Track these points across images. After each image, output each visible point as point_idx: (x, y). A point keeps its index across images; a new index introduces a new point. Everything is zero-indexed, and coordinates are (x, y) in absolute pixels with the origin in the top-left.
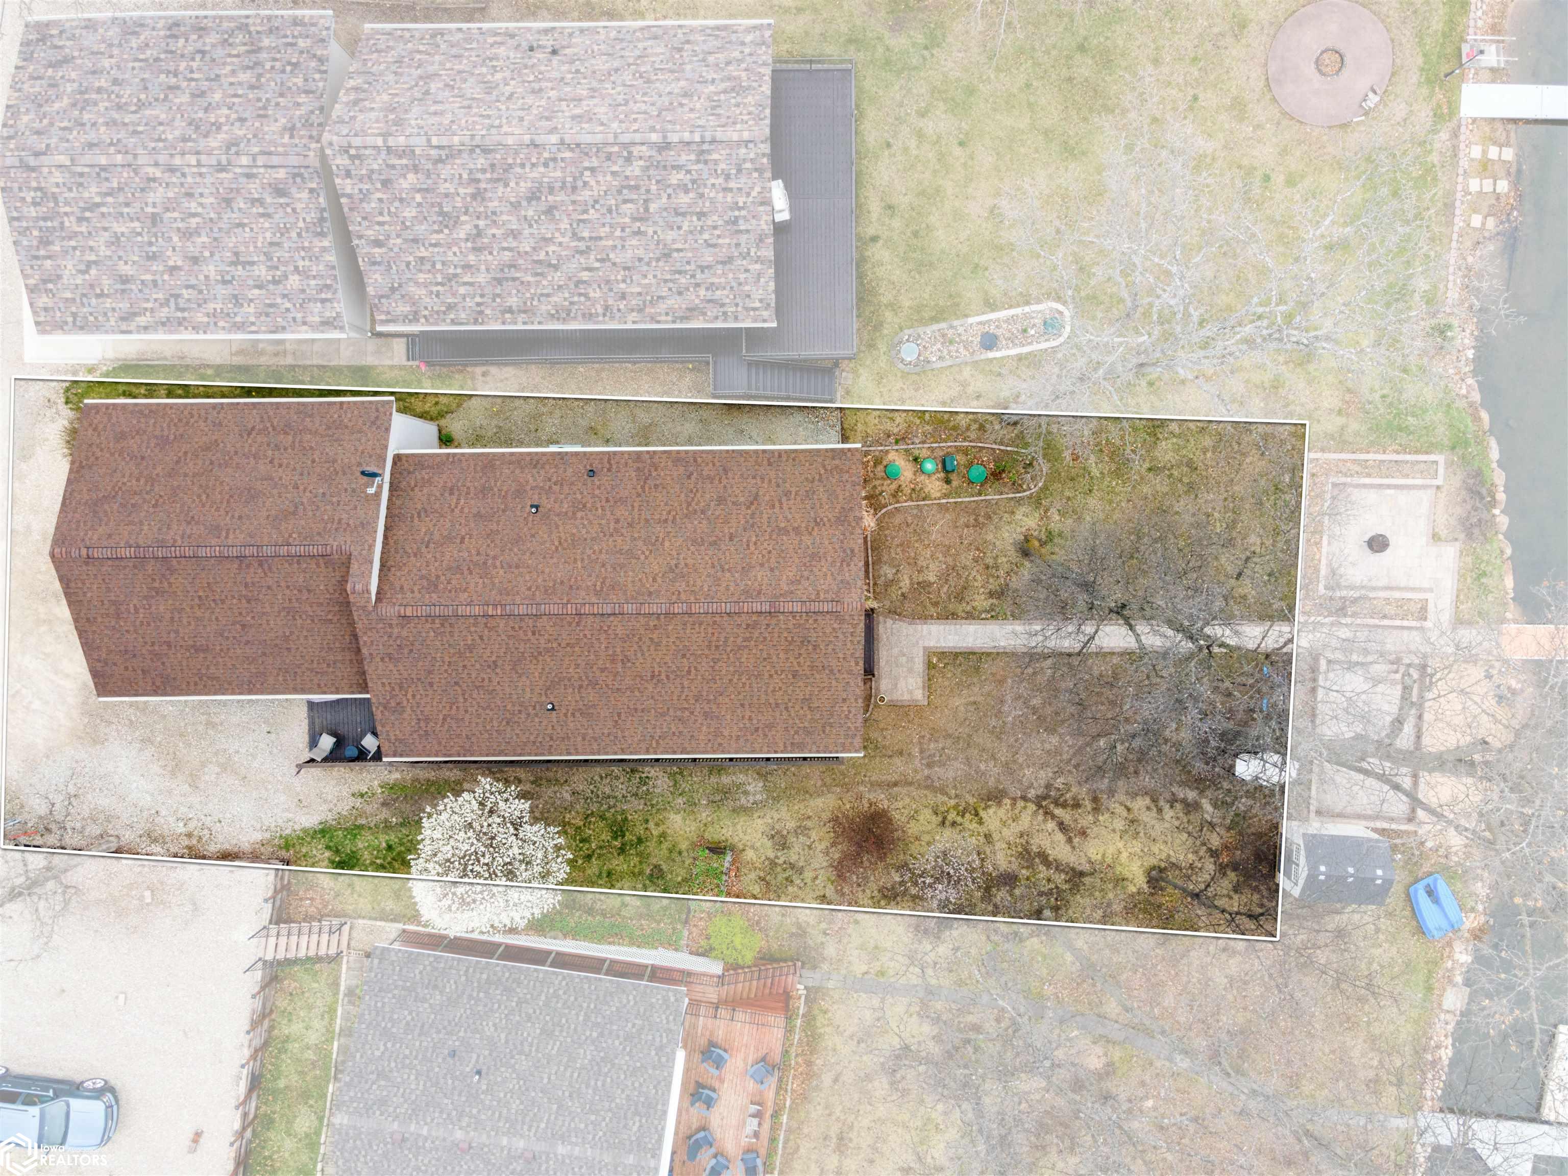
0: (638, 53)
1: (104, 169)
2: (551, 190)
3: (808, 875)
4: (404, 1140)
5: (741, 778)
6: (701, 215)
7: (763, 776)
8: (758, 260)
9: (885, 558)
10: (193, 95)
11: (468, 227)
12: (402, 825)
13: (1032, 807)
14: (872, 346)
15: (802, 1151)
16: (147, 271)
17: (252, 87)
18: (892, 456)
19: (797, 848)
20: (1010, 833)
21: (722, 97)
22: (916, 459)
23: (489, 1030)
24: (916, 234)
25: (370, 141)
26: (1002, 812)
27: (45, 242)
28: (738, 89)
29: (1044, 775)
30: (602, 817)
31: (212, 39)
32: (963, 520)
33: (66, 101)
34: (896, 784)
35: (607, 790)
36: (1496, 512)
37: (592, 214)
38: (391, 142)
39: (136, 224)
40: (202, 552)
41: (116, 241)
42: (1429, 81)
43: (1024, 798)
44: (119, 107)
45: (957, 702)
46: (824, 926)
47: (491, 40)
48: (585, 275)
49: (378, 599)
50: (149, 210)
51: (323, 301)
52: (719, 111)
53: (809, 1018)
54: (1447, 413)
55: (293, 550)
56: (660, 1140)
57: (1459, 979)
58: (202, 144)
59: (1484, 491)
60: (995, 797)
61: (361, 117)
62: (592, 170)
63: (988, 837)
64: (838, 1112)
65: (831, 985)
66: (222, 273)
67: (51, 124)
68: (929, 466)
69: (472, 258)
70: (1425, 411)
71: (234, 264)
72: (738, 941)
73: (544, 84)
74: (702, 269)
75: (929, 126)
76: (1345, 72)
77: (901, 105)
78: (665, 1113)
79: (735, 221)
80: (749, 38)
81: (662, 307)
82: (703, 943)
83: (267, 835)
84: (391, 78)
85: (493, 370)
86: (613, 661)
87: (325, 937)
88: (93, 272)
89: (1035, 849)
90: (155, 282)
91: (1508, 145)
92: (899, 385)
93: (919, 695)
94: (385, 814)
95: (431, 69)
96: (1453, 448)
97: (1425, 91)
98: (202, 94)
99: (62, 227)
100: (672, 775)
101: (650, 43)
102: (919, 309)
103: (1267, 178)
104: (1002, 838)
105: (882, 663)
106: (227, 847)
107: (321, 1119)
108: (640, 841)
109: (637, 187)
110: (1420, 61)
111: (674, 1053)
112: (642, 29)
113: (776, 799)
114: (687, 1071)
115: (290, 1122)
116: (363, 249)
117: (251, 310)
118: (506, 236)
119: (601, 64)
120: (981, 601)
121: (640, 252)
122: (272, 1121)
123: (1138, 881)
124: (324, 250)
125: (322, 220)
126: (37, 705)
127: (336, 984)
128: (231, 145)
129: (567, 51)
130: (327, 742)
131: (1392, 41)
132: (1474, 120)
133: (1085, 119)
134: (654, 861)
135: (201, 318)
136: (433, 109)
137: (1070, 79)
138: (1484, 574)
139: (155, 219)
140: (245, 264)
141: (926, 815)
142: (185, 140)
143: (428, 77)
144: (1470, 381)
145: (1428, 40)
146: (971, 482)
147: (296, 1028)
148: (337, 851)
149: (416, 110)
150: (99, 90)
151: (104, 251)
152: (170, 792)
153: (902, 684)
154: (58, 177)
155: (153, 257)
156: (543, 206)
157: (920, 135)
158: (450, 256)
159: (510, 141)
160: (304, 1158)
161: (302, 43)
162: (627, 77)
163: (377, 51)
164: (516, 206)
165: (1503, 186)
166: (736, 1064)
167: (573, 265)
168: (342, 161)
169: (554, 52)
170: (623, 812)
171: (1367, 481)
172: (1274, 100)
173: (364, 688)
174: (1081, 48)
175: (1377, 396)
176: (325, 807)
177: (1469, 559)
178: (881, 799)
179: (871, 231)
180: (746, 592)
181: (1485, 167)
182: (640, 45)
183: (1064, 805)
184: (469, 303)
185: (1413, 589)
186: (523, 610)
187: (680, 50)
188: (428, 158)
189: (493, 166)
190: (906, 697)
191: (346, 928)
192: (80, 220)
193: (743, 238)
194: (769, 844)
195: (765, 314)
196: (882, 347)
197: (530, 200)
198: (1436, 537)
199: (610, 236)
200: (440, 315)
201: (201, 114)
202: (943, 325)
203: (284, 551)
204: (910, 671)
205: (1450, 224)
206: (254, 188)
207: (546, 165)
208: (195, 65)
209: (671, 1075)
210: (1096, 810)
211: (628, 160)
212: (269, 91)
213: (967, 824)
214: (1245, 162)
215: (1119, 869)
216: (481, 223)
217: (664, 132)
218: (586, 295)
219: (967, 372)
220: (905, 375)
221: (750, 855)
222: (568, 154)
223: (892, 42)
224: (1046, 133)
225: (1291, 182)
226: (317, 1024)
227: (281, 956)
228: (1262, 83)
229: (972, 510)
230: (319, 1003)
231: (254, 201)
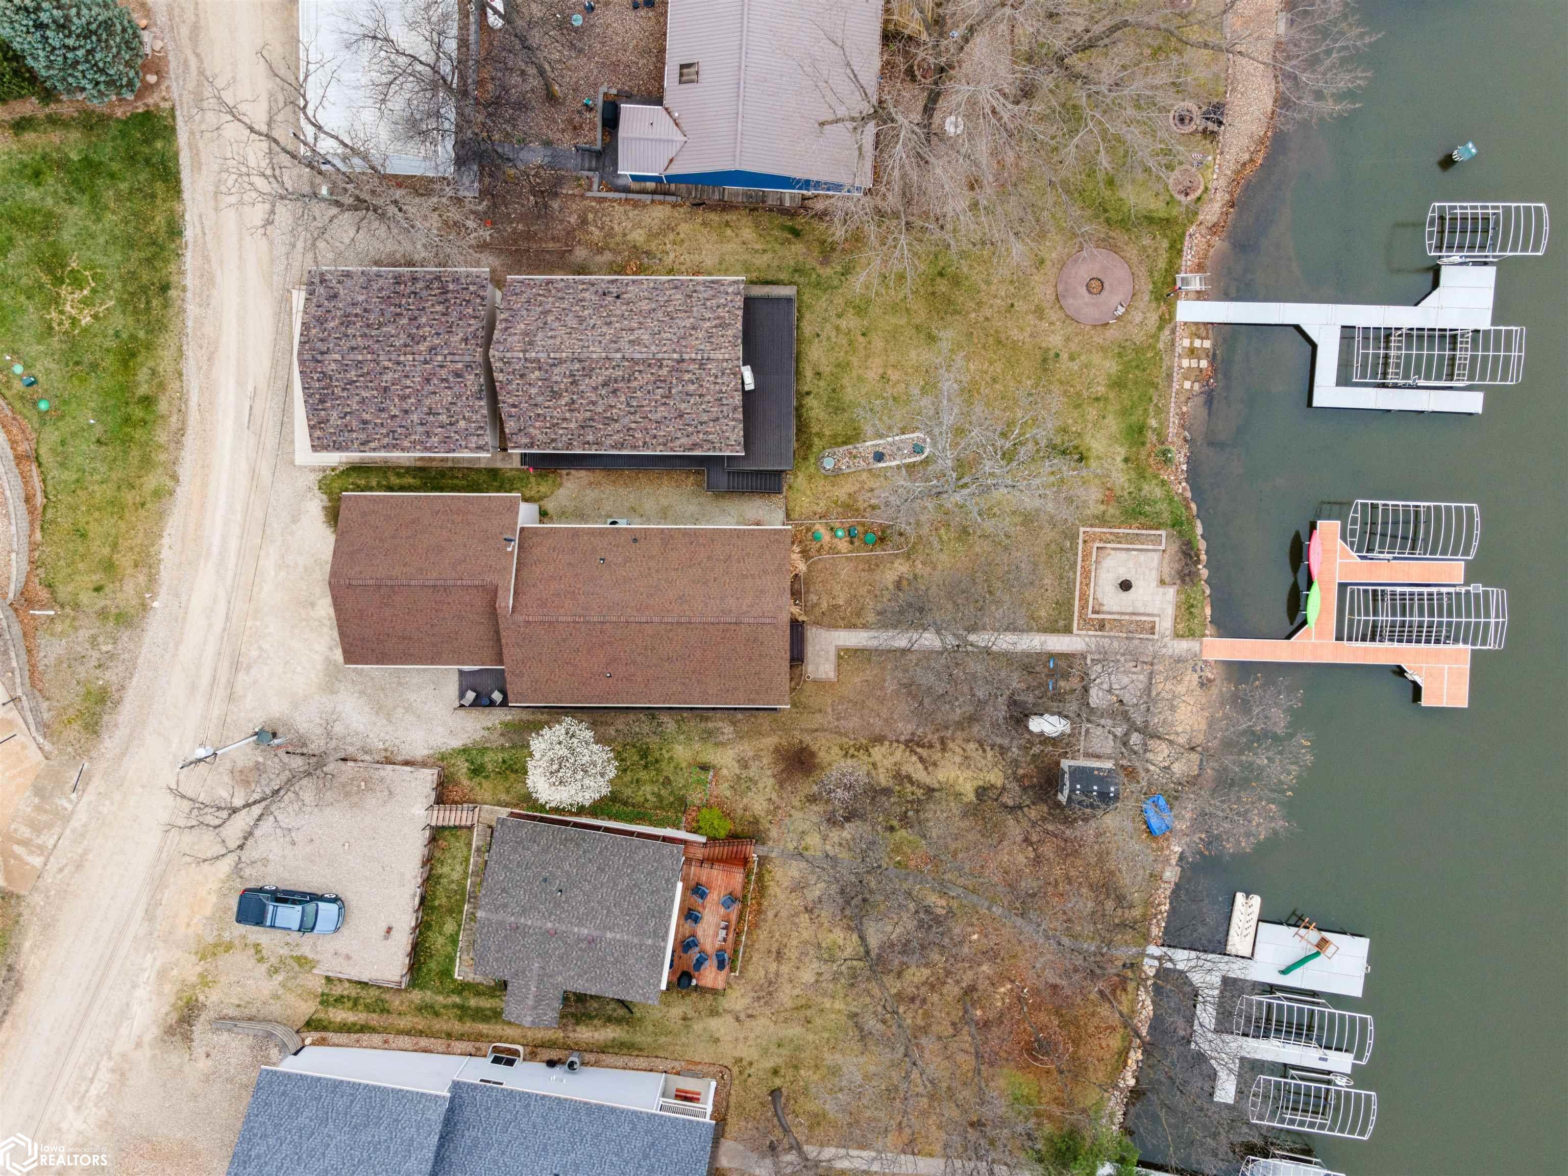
0: (666, 298)
1: (360, 362)
2: (616, 381)
3: (761, 785)
4: (518, 928)
5: (720, 724)
6: (701, 396)
7: (734, 724)
8: (734, 419)
9: (812, 589)
10: (410, 319)
11: (567, 399)
12: (512, 748)
13: (902, 747)
14: (805, 458)
15: (754, 959)
16: (378, 418)
17: (444, 314)
18: (817, 526)
19: (754, 769)
20: (888, 762)
21: (714, 330)
22: (832, 529)
23: (567, 867)
24: (834, 390)
25: (516, 354)
26: (883, 749)
27: (322, 401)
28: (723, 326)
29: (910, 727)
30: (634, 746)
31: (420, 285)
32: (861, 567)
33: (337, 321)
34: (816, 730)
35: (637, 729)
36: (1200, 567)
37: (639, 394)
38: (527, 355)
39: (375, 392)
40: (413, 583)
41: (363, 401)
42: (1157, 299)
43: (898, 741)
44: (368, 326)
45: (857, 680)
46: (770, 817)
47: (580, 287)
48: (633, 425)
49: (513, 612)
50: (384, 384)
51: (478, 435)
52: (712, 340)
53: (760, 877)
54: (1169, 504)
55: (464, 583)
56: (667, 932)
57: (1174, 862)
58: (416, 349)
59: (1193, 553)
60: (879, 739)
61: (509, 339)
62: (640, 372)
63: (874, 765)
64: (777, 935)
65: (773, 855)
66: (421, 419)
67: (329, 335)
68: (840, 533)
69: (568, 415)
70: (1156, 503)
71: (428, 414)
72: (716, 823)
73: (613, 319)
74: (701, 423)
75: (843, 324)
76: (1104, 293)
77: (826, 310)
78: (670, 916)
79: (721, 399)
80: (730, 290)
81: (678, 443)
82: (694, 824)
83: (431, 752)
84: (524, 312)
85: (573, 472)
86: (646, 649)
87: (465, 812)
88: (348, 418)
89: (904, 773)
90: (382, 424)
91: (1207, 338)
92: (823, 482)
93: (832, 675)
94: (502, 741)
95: (548, 307)
96: (1173, 526)
97: (1154, 304)
98: (415, 319)
99: (333, 393)
100: (677, 722)
101: (673, 291)
102: (835, 436)
103: (1057, 355)
104: (883, 766)
105: (809, 655)
106: (408, 758)
107: (460, 926)
108: (657, 761)
109: (665, 381)
110: (1151, 287)
111: (676, 882)
112: (669, 281)
113: (741, 738)
114: (683, 901)
115: (441, 927)
116: (505, 409)
117: (436, 439)
118: (588, 404)
119: (645, 305)
120: (871, 617)
121: (666, 414)
122: (431, 926)
123: (971, 797)
124: (481, 407)
125: (481, 390)
126: (299, 669)
127: (469, 844)
128: (432, 349)
129: (625, 296)
130: (471, 695)
131: (1133, 274)
132: (1185, 323)
133: (942, 318)
134: (665, 774)
135: (406, 444)
136: (550, 334)
137: (933, 293)
138: (1192, 606)
139: (386, 389)
140: (434, 414)
141: (836, 750)
142: (406, 346)
143: (546, 313)
144: (1184, 484)
145: (1156, 274)
146: (866, 544)
147: (445, 870)
148: (472, 763)
149: (540, 335)
150: (356, 315)
151: (355, 407)
152: (375, 724)
153: (821, 668)
154: (333, 366)
155: (382, 410)
156: (610, 389)
157: (837, 328)
158: (555, 413)
159: (594, 356)
160: (449, 949)
161: (472, 288)
162: (660, 314)
163: (516, 294)
164: (595, 389)
165: (1204, 364)
166: (714, 896)
167: (626, 421)
168: (499, 364)
169: (618, 297)
170: (647, 743)
171: (1119, 546)
172: (1061, 308)
173: (501, 662)
174: (941, 274)
175: (1125, 493)
176: (467, 735)
177: (1183, 596)
178: (807, 739)
179: (806, 389)
180: (722, 611)
181: (1192, 352)
182: (668, 293)
183: (923, 746)
184: (564, 438)
185: (1148, 615)
186: (596, 619)
187: (691, 297)
188: (547, 364)
189: (584, 369)
190: (824, 676)
191: (477, 810)
192: (343, 389)
193: (725, 408)
194: (736, 765)
195: (738, 448)
196: (812, 460)
197: (603, 386)
198: (1162, 582)
199: (649, 405)
200: (546, 444)
201: (414, 331)
202: (850, 447)
203: (459, 583)
204: (827, 660)
205: (1170, 386)
206: (443, 373)
207: (614, 368)
208: (410, 301)
209: (674, 895)
210: (944, 750)
211: (661, 367)
212: (454, 317)
213: (861, 757)
214: (1044, 345)
215: (957, 788)
216: (575, 397)
217: (681, 353)
218: (633, 436)
219: (864, 476)
220: (826, 477)
221: (725, 772)
222: (626, 364)
223: (821, 272)
224: (917, 327)
225: (1072, 358)
226: (459, 868)
227: (440, 823)
228: (1054, 297)
229: (868, 561)
230: (459, 855)
231: (443, 380)
